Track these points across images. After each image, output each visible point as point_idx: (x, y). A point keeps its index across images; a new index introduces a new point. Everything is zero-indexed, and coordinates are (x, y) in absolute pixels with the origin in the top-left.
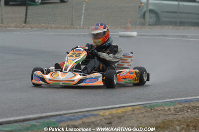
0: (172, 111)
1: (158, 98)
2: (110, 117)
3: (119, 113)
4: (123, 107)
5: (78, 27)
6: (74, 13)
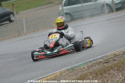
0: (86, 68)
1: (77, 63)
3: (52, 78)
4: (54, 74)
5: (23, 34)
6: (19, 27)
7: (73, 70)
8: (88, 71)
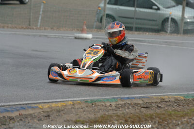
0: (113, 107)
2: (49, 110)
3: (58, 106)
4: (63, 101)
5: (35, 28)
6: (32, 14)
7: (92, 104)
8: (115, 112)
